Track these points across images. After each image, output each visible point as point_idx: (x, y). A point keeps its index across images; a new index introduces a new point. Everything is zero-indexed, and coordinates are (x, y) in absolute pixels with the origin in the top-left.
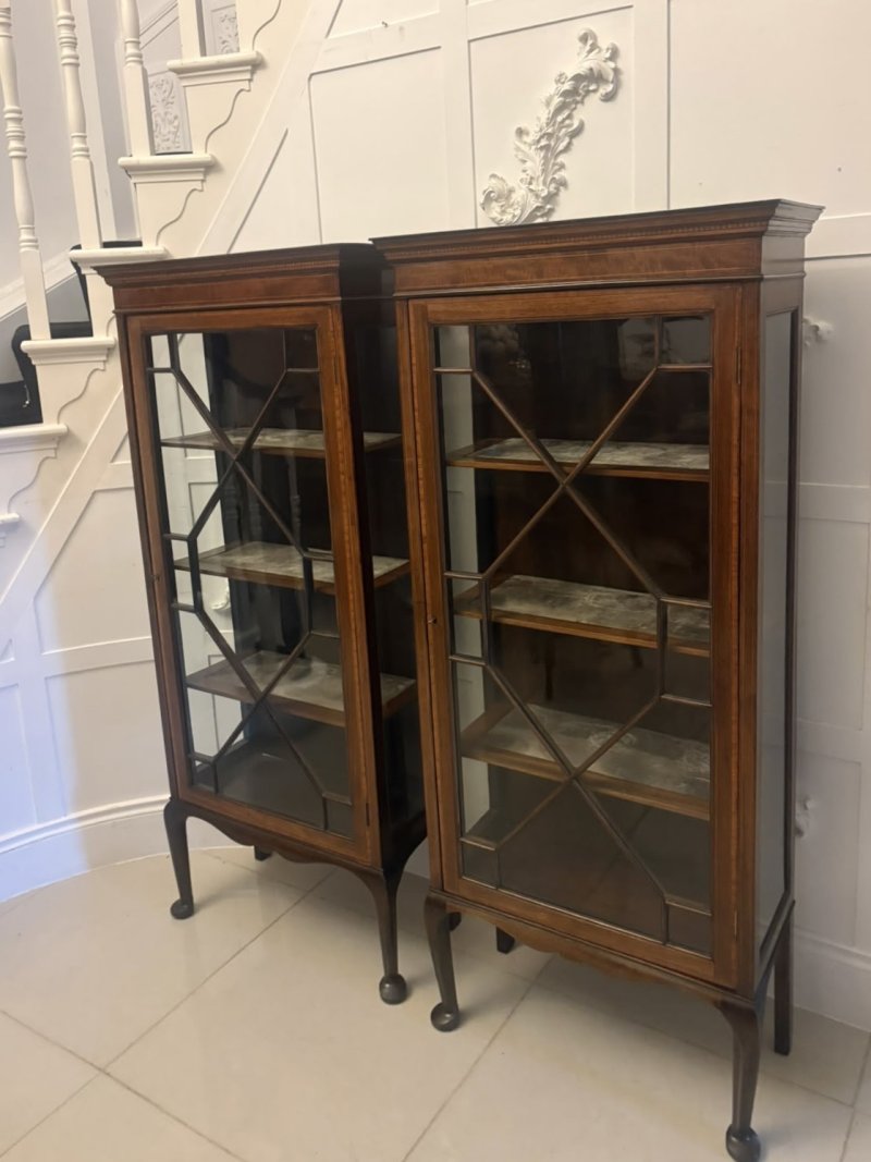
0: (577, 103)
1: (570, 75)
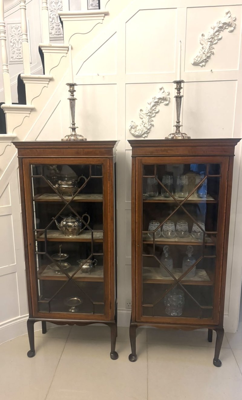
0: (158, 104)
1: (157, 98)
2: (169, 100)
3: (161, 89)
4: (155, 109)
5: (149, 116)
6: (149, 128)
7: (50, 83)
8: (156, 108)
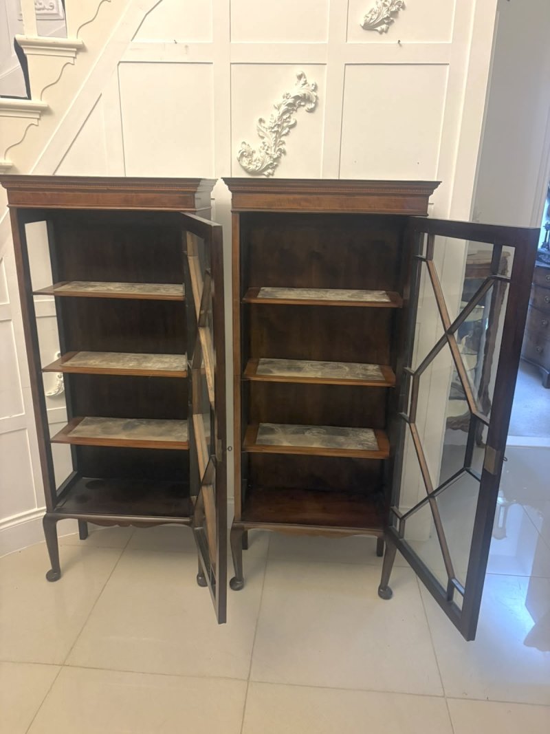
0: (293, 110)
1: (292, 96)
2: (314, 101)
3: (300, 77)
4: (288, 120)
5: (277, 132)
6: (275, 156)
7: (78, 56)
8: (289, 117)
